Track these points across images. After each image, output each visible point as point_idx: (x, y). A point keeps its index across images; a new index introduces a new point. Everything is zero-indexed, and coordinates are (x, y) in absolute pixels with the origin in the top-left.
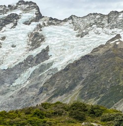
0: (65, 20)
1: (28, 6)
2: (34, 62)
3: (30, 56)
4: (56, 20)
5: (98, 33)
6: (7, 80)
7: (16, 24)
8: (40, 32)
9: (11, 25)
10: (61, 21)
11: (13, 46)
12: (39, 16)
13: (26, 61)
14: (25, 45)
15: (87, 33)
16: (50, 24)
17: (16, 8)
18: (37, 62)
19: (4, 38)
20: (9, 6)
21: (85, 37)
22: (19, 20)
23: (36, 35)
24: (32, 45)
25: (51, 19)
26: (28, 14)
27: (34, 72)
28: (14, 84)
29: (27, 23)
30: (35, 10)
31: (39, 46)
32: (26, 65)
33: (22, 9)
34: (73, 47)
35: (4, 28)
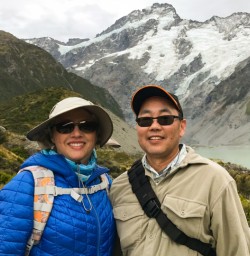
0: (207, 22)
1: (163, 8)
2: (189, 71)
3: (184, 65)
4: (196, 22)
5: (246, 35)
7: (156, 31)
8: (186, 38)
9: (152, 32)
10: (202, 23)
11: (162, 56)
12: (178, 20)
13: (181, 70)
14: (173, 54)
15: (234, 36)
16: (191, 27)
17: (151, 12)
18: (192, 71)
19: (150, 48)
20: (144, 10)
21: (233, 40)
22: (159, 26)
23: (183, 42)
24: (181, 52)
25: (191, 21)
26: (165, 18)
27: (192, 82)
29: (167, 28)
30: (171, 12)
31: (188, 53)
32: (181, 75)
33: (158, 13)
34: (224, 52)
35: (145, 37)
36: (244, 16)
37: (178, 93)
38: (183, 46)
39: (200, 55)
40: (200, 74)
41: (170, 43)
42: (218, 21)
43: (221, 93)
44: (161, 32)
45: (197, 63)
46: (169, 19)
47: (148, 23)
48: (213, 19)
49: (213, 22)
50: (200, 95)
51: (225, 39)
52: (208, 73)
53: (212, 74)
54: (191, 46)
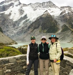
0: (28, 5)
3: (21, 17)
4: (25, 5)
6: (16, 25)
9: (12, 6)
11: (15, 14)
12: (20, 4)
14: (18, 13)
15: (36, 9)
16: (24, 6)
17: (12, 1)
18: (24, 19)
19: (11, 11)
21: (36, 11)
22: (14, 5)
23: (21, 10)
24: (21, 13)
26: (16, 3)
27: (24, 22)
28: (19, 26)
29: (17, 6)
31: (23, 14)
32: (21, 20)
33: (14, 1)
34: (33, 14)
35: (10, 8)
36: (39, 4)
37: (20, 25)
38: (21, 12)
39: (26, 14)
40: (26, 20)
41: (18, 10)
42: (32, 5)
43: (32, 26)
44: (15, 7)
45: (26, 17)
46: (17, 3)
47: (11, 4)
48: (30, 4)
49: (30, 5)
50: (26, 26)
51: (34, 10)
52: (28, 20)
53: (30, 20)
54: (24, 12)
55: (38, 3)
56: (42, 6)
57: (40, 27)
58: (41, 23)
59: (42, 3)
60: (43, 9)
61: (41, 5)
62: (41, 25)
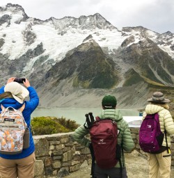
0: (46, 21)
1: (15, 8)
2: (33, 54)
3: (29, 50)
4: (39, 20)
5: (74, 33)
6: (17, 68)
7: (9, 24)
8: (32, 31)
9: (6, 24)
10: (43, 21)
11: (13, 42)
12: (26, 17)
13: (27, 53)
14: (22, 41)
15: (65, 32)
16: (35, 23)
17: (6, 10)
18: (36, 55)
19: (5, 35)
21: (65, 35)
22: (11, 20)
23: (29, 33)
24: (28, 41)
25: (35, 19)
26: (16, 15)
27: (36, 62)
28: (24, 71)
29: (18, 22)
30: (21, 11)
31: (33, 42)
32: (28, 57)
33: (11, 10)
34: (58, 43)
36: (72, 19)
37: (26, 69)
38: (30, 37)
39: (41, 43)
40: (42, 57)
41: (20, 33)
42: (55, 21)
43: (57, 71)
44: (13, 25)
45: (40, 49)
46: (19, 16)
47: (3, 17)
48: (51, 19)
49: (51, 22)
50: (42, 72)
51: (59, 34)
52: (47, 56)
53: (50, 58)
54: (35, 37)
55: (69, 17)
56: (79, 26)
57: (75, 73)
58: (77, 65)
59: (79, 19)
60: (82, 31)
61: (77, 23)
62: (78, 71)
